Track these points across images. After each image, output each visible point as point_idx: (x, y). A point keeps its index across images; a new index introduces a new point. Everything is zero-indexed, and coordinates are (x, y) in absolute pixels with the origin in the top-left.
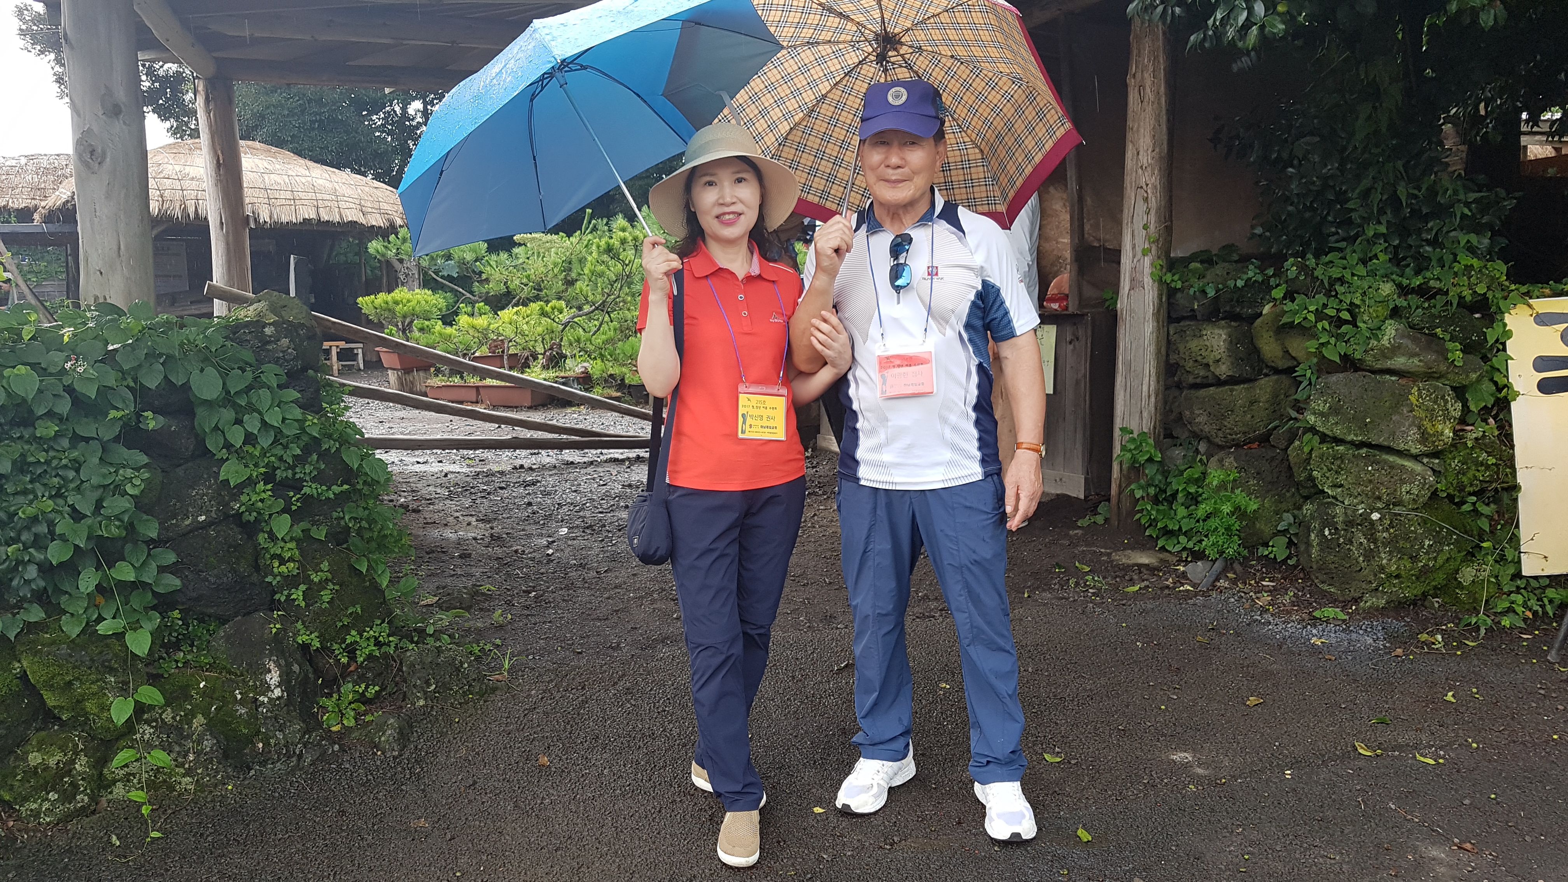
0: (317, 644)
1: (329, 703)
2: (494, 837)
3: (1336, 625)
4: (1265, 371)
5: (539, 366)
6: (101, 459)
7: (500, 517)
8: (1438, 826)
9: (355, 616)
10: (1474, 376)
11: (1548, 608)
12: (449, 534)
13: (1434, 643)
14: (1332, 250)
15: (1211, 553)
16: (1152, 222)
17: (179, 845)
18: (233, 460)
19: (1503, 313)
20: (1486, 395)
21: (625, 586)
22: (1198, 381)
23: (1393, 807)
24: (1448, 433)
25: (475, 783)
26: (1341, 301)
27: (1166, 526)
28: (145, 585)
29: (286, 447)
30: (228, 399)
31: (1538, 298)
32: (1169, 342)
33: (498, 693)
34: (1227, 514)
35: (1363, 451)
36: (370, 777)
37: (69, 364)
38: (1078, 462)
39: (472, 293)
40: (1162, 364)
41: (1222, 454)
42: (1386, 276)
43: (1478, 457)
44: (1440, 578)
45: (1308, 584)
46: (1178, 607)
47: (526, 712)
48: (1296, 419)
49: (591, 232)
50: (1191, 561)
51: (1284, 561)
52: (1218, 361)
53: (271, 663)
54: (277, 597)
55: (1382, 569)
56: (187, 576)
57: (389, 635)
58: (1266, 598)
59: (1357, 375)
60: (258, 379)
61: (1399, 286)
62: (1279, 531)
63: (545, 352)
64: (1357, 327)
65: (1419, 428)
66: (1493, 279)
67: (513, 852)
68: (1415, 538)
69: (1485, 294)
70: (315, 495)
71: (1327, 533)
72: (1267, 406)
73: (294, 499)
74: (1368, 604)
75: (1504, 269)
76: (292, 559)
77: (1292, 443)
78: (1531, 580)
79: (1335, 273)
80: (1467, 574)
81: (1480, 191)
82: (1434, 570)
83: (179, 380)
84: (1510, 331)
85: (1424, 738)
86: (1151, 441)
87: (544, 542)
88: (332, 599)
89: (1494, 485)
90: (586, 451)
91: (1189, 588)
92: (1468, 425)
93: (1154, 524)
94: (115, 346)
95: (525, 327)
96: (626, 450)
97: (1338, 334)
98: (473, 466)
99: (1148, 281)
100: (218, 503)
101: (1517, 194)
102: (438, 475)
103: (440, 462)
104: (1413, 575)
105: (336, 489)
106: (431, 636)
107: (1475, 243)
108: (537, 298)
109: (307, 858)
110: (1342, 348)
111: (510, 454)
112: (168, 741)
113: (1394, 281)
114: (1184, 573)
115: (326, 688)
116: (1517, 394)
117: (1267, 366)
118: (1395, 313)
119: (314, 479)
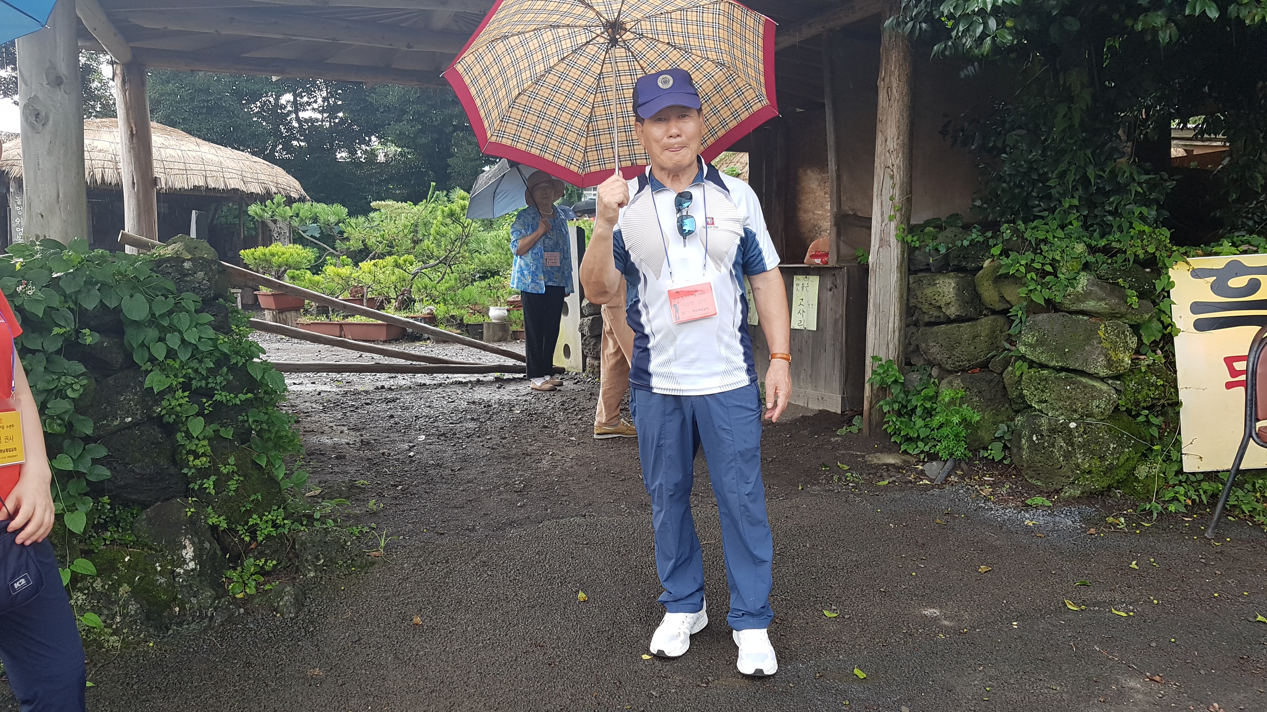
0: (224, 525)
1: (234, 575)
2: (379, 682)
3: (1043, 511)
4: (984, 312)
5: (393, 308)
6: (45, 368)
7: (368, 427)
8: (1133, 663)
9: (256, 502)
10: (1147, 316)
11: (1203, 497)
12: (325, 439)
13: (1118, 525)
14: (1036, 217)
15: (944, 455)
16: (897, 195)
17: (108, 693)
18: (157, 371)
19: (1167, 268)
20: (1156, 333)
21: (476, 481)
22: (932, 320)
23: (1098, 649)
24: (1128, 361)
25: (360, 639)
26: (1045, 257)
27: (908, 434)
28: (79, 475)
29: (201, 361)
30: (153, 320)
31: (1193, 257)
32: (909, 289)
33: (376, 566)
34: (957, 424)
35: (1063, 374)
36: (271, 635)
37: (20, 288)
38: (836, 384)
39: (334, 249)
40: (904, 307)
41: (951, 377)
42: (1079, 238)
43: (1150, 379)
44: (1121, 474)
45: (1020, 479)
46: (920, 497)
47: (400, 581)
48: (1009, 350)
49: (433, 202)
50: (927, 462)
51: (1001, 461)
52: (949, 304)
53: (187, 541)
54: (191, 486)
55: (1078, 466)
56: (115, 468)
57: (283, 519)
58: (988, 490)
59: (1058, 314)
60: (178, 305)
61: (1089, 246)
62: (996, 438)
63: (398, 296)
64: (1058, 278)
65: (1106, 357)
66: (1160, 241)
67: (395, 695)
68: (1103, 443)
69: (1154, 253)
70: (225, 401)
71: (1034, 438)
72: (986, 339)
73: (206, 404)
74: (1067, 494)
75: (1168, 234)
76: (204, 455)
77: (1006, 368)
78: (1190, 475)
79: (1041, 235)
80: (1142, 471)
81: (1149, 174)
82: (1118, 467)
83: (112, 304)
84: (1173, 282)
85: (1117, 596)
86: (896, 367)
87: (406, 446)
88: (237, 488)
89: (1162, 401)
90: (435, 375)
91: (927, 482)
92: (1142, 355)
93: (898, 433)
94: (58, 274)
95: (381, 276)
96: (467, 375)
97: (1043, 283)
98: (341, 387)
99: (893, 241)
100: (143, 408)
101: (1176, 177)
102: (313, 394)
103: (313, 383)
104: (1101, 471)
105: (242, 397)
106: (317, 520)
107: (1146, 214)
108: (390, 254)
109: (220, 702)
110: (1047, 294)
111: (371, 378)
112: (98, 606)
113: (1085, 242)
114: (922, 470)
115: (231, 562)
116: (1179, 331)
117: (987, 308)
118: (1086, 267)
119: (223, 388)
